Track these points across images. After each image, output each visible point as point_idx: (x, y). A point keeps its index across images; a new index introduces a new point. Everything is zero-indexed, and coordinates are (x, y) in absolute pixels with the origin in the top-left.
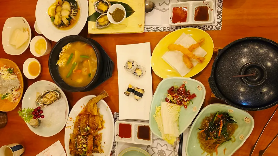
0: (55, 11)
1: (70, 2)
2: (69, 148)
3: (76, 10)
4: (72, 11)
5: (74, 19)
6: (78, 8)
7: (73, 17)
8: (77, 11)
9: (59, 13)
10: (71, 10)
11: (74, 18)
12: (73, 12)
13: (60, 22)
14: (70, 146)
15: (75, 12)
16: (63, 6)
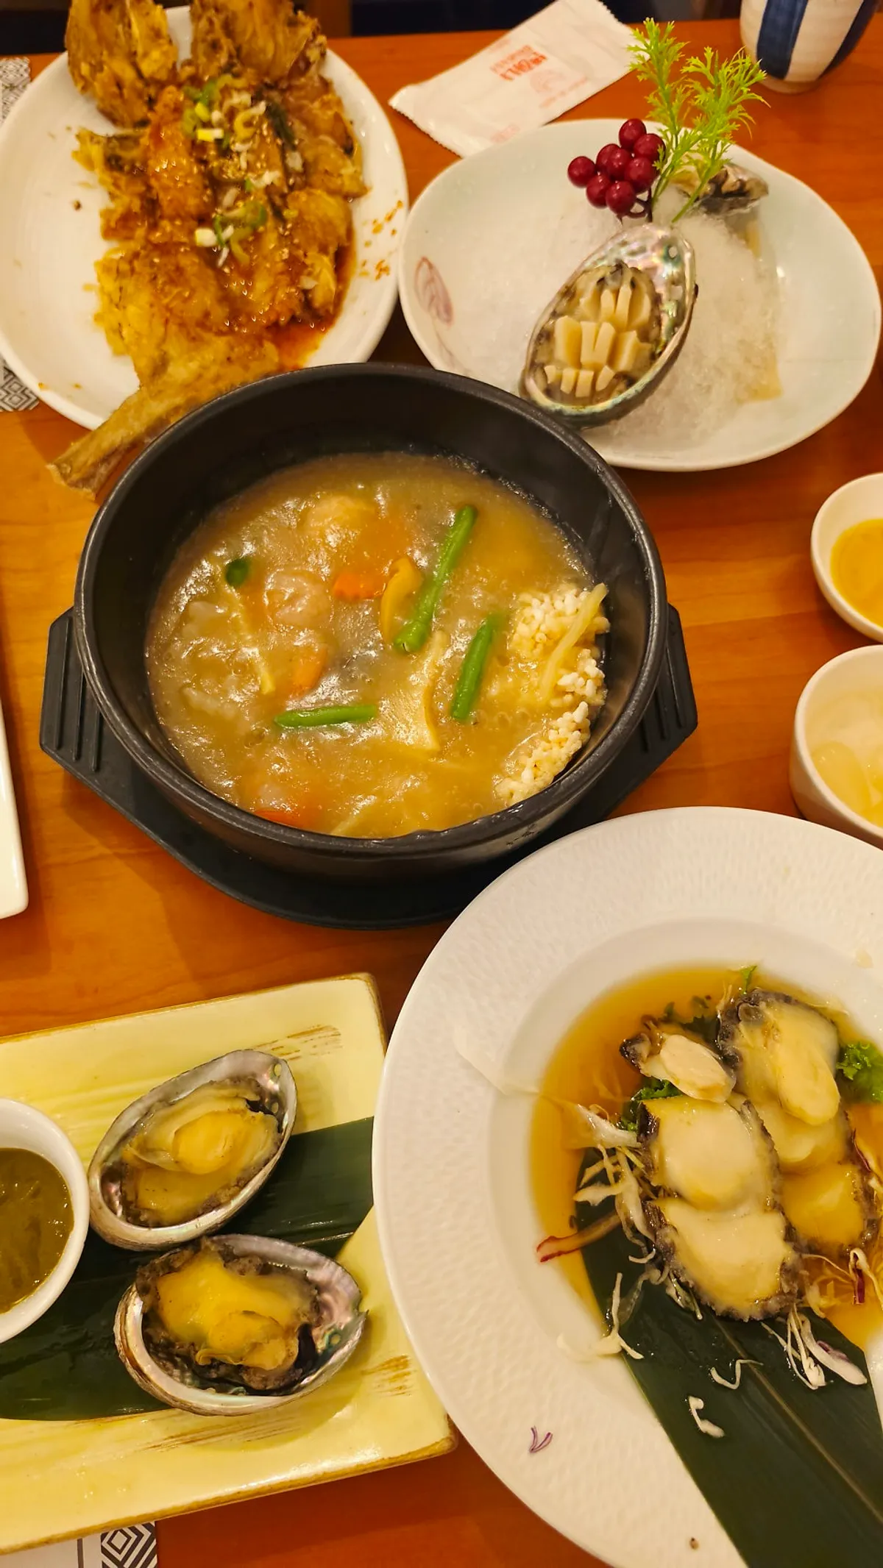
0: (866, 1171)
1: (707, 1309)
2: (339, 103)
3: (601, 1230)
4: (645, 1199)
5: (591, 1116)
6: (576, 1260)
7: (609, 1133)
8: (584, 1216)
9: (797, 1150)
10: (655, 1218)
11: (588, 1128)
12: (628, 1193)
13: (745, 1039)
14: (338, 118)
15: (609, 1203)
16: (781, 1252)
